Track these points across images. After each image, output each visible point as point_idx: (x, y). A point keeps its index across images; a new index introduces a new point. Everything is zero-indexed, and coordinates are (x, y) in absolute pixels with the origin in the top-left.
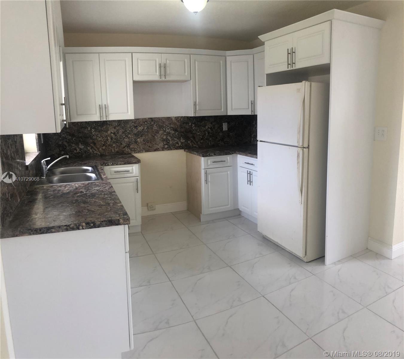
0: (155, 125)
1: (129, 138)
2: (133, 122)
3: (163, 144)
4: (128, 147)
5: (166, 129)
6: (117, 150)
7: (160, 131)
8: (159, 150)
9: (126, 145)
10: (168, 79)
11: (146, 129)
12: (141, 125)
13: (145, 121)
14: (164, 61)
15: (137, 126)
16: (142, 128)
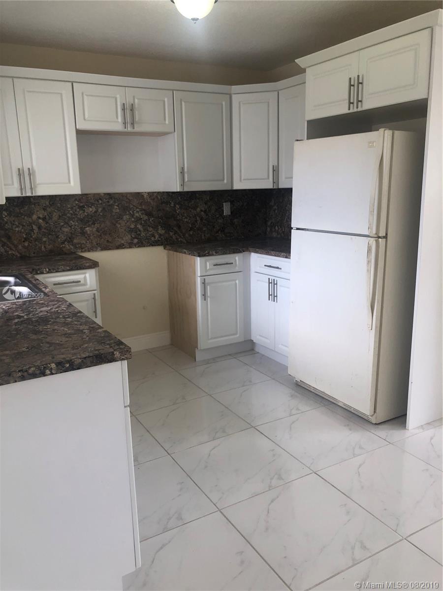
0: (116, 206)
1: (71, 227)
2: (76, 200)
3: (129, 236)
4: (69, 242)
5: (135, 212)
6: (50, 247)
7: (124, 215)
8: (123, 247)
9: (65, 238)
10: (137, 129)
11: (101, 211)
12: (93, 204)
13: (98, 197)
14: (129, 100)
15: (83, 207)
16: (94, 209)
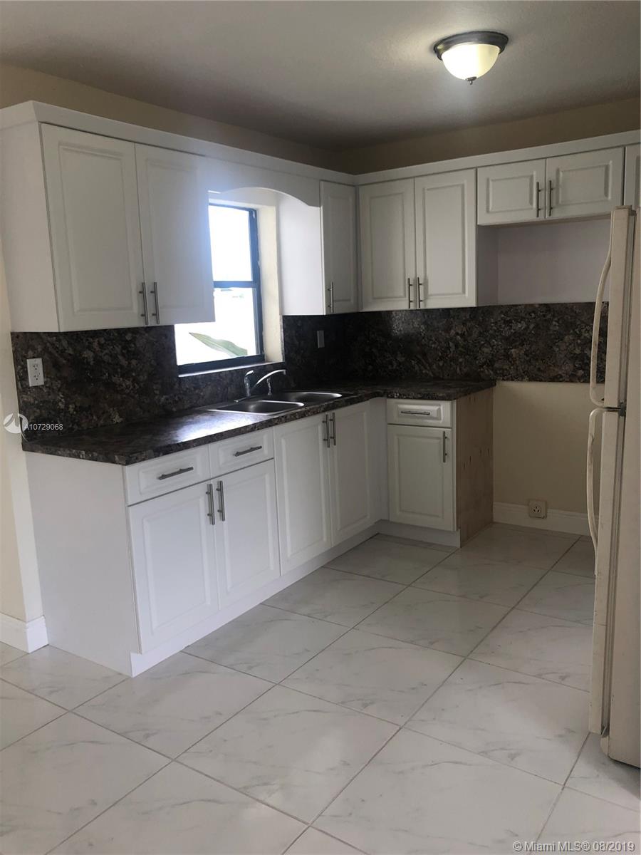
0: (556, 321)
1: (492, 347)
2: (502, 312)
3: (571, 365)
4: (488, 366)
5: (583, 331)
6: (465, 370)
7: (566, 335)
8: (561, 379)
9: (485, 360)
10: (557, 215)
11: (534, 327)
12: (523, 319)
14: (551, 175)
